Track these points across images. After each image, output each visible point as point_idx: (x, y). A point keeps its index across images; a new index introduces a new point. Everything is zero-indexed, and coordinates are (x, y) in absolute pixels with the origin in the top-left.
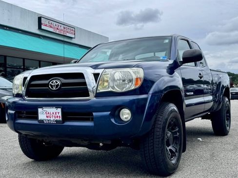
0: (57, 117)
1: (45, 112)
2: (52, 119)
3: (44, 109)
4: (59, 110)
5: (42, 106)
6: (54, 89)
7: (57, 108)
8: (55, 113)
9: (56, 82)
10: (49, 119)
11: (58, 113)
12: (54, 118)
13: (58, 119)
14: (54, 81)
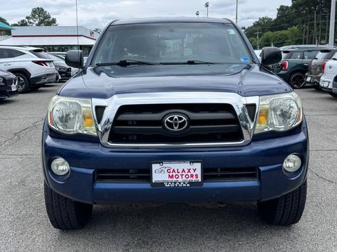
0: (192, 176)
1: (166, 170)
2: (180, 180)
3: (165, 165)
4: (198, 166)
5: (160, 160)
6: (176, 129)
7: (193, 162)
8: (186, 171)
9: (180, 119)
10: (174, 179)
11: (195, 170)
12: (184, 178)
13: (194, 179)
14: (176, 117)
